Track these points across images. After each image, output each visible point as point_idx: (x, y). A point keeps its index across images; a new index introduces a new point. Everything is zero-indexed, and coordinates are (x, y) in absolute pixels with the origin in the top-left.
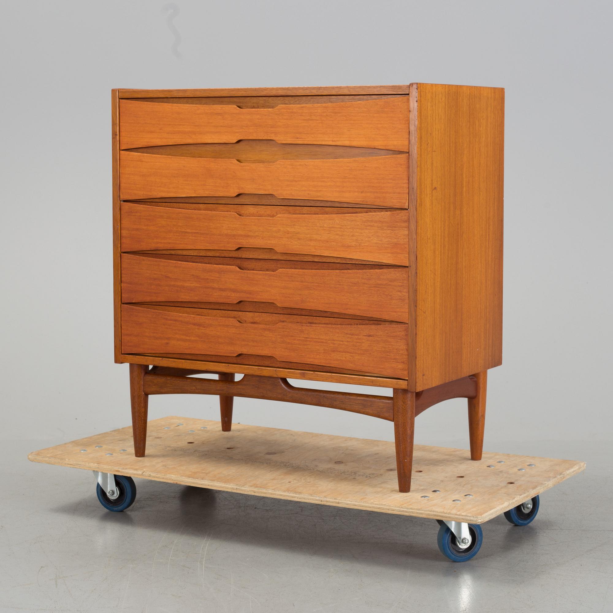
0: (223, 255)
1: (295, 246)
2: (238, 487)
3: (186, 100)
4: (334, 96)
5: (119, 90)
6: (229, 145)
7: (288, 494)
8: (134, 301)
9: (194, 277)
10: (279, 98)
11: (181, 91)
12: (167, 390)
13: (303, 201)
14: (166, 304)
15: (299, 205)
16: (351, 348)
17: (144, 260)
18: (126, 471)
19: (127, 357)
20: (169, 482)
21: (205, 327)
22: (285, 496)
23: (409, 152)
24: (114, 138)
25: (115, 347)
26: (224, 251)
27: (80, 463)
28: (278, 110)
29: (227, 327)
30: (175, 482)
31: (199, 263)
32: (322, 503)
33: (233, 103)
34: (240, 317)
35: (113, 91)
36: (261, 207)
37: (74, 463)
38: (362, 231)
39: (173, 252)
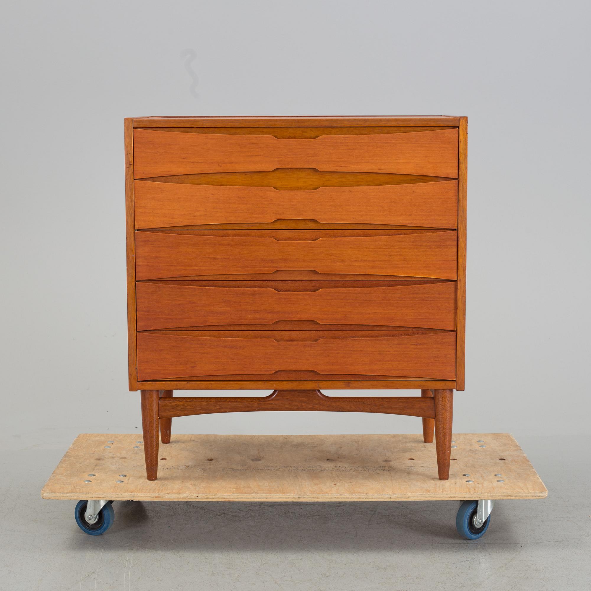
0: (255, 279)
1: (339, 267)
2: (299, 496)
3: (211, 129)
4: (379, 128)
5: (133, 120)
6: (263, 173)
7: (355, 496)
8: (152, 329)
9: (224, 301)
10: (319, 129)
11: (210, 121)
12: (187, 412)
13: (344, 224)
14: (191, 329)
15: (340, 229)
16: (399, 357)
17: (164, 288)
18: (169, 496)
19: (146, 384)
20: (220, 500)
21: (237, 348)
22: (351, 498)
23: (458, 178)
24: (128, 167)
25: (130, 375)
26: (257, 275)
27: (110, 495)
28: (321, 140)
29: (263, 346)
30: (227, 500)
31: (227, 287)
32: (392, 500)
33: (269, 133)
34: (274, 336)
35: (127, 120)
36: (299, 232)
37: (103, 495)
38: (410, 250)
39: (196, 278)
